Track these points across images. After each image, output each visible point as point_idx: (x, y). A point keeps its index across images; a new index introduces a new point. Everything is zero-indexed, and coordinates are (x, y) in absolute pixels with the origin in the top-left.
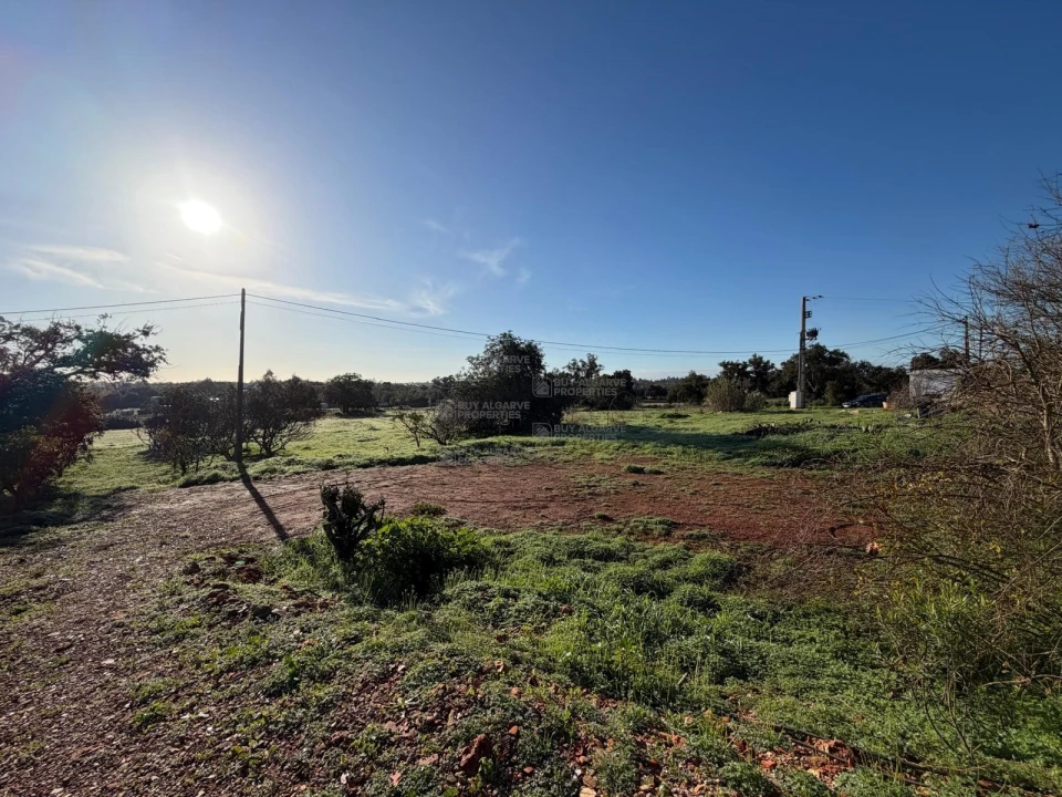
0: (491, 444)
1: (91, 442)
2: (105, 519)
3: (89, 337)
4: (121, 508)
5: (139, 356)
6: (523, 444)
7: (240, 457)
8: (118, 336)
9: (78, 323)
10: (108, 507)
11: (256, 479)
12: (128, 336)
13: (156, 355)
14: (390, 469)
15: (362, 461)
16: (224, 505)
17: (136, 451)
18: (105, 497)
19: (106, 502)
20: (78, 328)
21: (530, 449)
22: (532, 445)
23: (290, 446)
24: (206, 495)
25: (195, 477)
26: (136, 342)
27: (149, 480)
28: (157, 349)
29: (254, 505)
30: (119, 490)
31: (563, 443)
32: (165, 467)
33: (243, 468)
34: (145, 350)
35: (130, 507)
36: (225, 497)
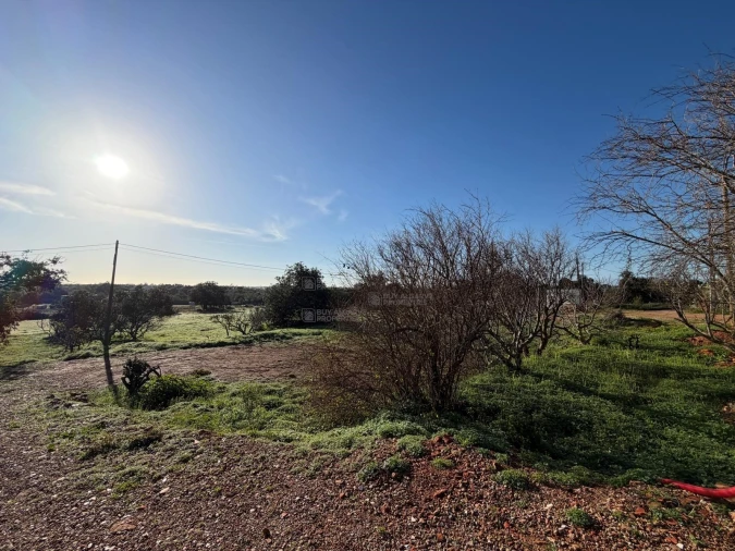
0: (273, 334)
1: (8, 332)
2: (12, 379)
3: (16, 263)
4: (23, 373)
5: (48, 276)
6: (295, 334)
7: (107, 343)
8: (35, 264)
9: (8, 254)
10: (14, 373)
11: (114, 356)
12: (42, 264)
13: (60, 275)
14: (202, 350)
15: (184, 345)
16: (86, 371)
17: (42, 337)
18: (14, 367)
19: (13, 370)
20: (8, 257)
21: (297, 338)
22: (301, 335)
23: (149, 334)
24: (78, 365)
25: (74, 354)
26: (47, 267)
27: (47, 356)
28: (62, 272)
29: (104, 371)
30: (24, 362)
31: (320, 334)
32: (60, 348)
33: (107, 349)
34: (53, 273)
35: (29, 373)
36: (88, 366)
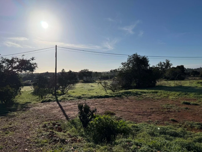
0: (130, 92)
1: (21, 89)
2: (24, 111)
3: (20, 61)
4: (28, 108)
5: (31, 66)
6: (141, 92)
7: (56, 94)
8: (26, 61)
9: (18, 57)
10: (25, 107)
11: (60, 101)
12: (29, 60)
13: (35, 65)
14: (98, 99)
15: (89, 96)
16: (52, 108)
17: (31, 92)
18: (24, 104)
19: (24, 106)
20: (18, 59)
21: (144, 94)
22: (145, 93)
23: (69, 91)
24: (48, 105)
25: (45, 100)
26: (30, 62)
27: (34, 100)
28: (35, 64)
29: (60, 109)
30: (27, 103)
32: (37, 97)
33: (57, 98)
34: (33, 64)
35: (30, 108)
36: (52, 106)
